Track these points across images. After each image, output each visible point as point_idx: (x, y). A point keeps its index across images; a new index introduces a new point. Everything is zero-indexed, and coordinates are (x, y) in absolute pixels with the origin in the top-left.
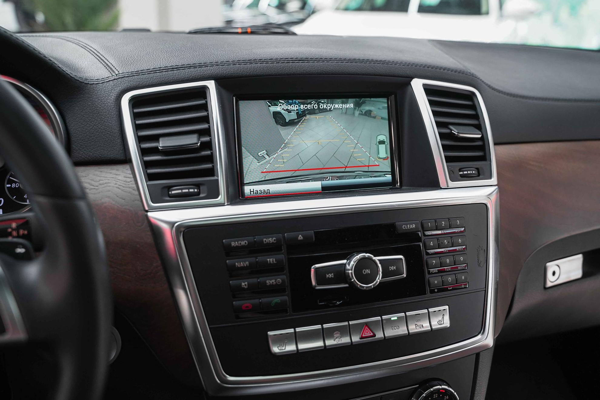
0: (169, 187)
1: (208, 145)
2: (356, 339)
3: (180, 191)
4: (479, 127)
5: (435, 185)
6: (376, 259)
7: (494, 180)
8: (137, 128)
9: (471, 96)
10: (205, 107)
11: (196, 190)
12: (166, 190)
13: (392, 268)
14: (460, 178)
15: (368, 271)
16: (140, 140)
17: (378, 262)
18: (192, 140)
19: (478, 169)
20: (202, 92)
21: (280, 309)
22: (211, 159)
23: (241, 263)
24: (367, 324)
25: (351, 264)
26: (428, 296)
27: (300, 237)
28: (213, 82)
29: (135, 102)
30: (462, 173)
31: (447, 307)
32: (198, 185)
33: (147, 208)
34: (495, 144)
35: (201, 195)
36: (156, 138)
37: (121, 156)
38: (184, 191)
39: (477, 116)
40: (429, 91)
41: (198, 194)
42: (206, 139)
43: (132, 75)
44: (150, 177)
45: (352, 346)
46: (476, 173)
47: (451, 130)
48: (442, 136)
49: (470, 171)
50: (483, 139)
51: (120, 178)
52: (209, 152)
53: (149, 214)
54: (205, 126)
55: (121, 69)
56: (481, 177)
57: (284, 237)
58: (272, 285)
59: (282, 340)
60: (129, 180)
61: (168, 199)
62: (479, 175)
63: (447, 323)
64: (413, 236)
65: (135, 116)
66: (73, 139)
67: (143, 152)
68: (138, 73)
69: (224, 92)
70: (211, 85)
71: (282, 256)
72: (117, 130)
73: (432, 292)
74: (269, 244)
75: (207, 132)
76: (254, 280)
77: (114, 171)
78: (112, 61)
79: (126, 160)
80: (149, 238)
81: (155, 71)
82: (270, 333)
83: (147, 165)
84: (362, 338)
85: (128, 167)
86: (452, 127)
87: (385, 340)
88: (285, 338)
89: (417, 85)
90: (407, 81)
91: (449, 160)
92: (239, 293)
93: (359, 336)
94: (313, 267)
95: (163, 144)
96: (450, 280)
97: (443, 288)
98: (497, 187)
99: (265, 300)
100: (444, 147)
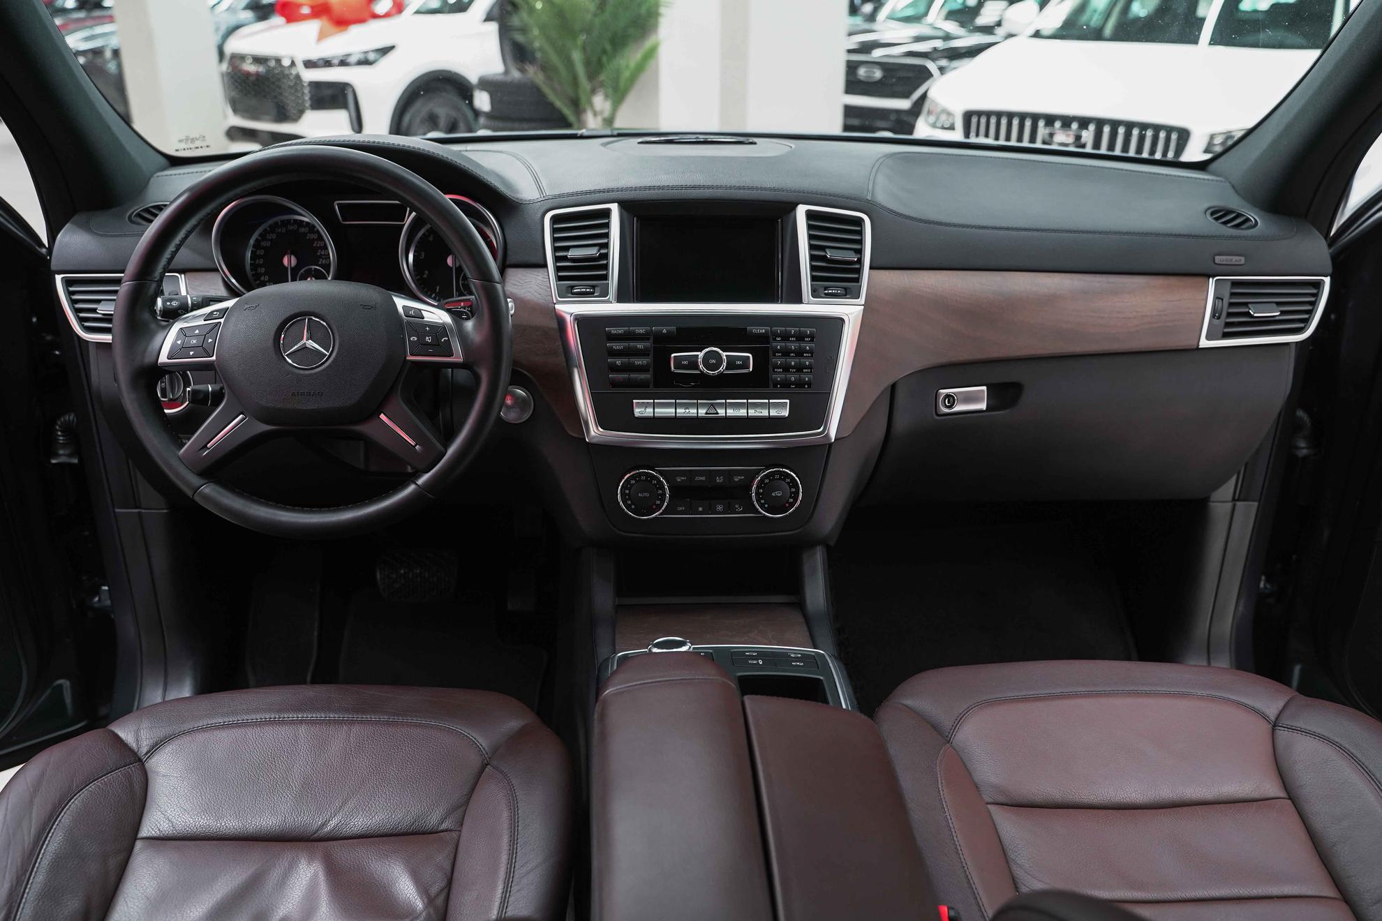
0: (572, 287)
1: (606, 256)
2: (702, 412)
3: (579, 290)
4: (860, 252)
5: (798, 300)
6: (724, 354)
7: (862, 300)
8: (555, 240)
9: (860, 222)
10: (607, 225)
11: (591, 290)
12: (570, 289)
13: (738, 363)
14: (824, 295)
15: (714, 361)
16: (555, 249)
17: (725, 357)
18: (593, 252)
19: (845, 289)
20: (606, 214)
21: (643, 384)
22: (606, 267)
23: (617, 346)
24: (712, 404)
25: (701, 354)
26: (771, 390)
27: (665, 331)
28: (616, 204)
29: (555, 219)
30: (827, 292)
31: (788, 401)
32: (593, 287)
33: (555, 302)
34: (871, 268)
35: (596, 294)
36: (567, 249)
37: (541, 262)
38: (582, 290)
39: (861, 242)
40: (810, 215)
41: (593, 293)
42: (603, 251)
43: (555, 197)
44: (560, 278)
45: (697, 419)
46: (843, 292)
47: (826, 253)
48: (812, 258)
49: (836, 290)
50: (860, 261)
51: (539, 278)
52: (605, 262)
53: (557, 307)
54: (606, 241)
55: (549, 192)
56: (847, 296)
57: (652, 330)
58: (638, 365)
59: (639, 405)
60: (545, 280)
61: (570, 295)
62: (846, 295)
63: (785, 413)
64: (764, 338)
65: (554, 231)
66: (509, 246)
67: (557, 259)
68: (560, 196)
69: (625, 214)
70: (614, 207)
71: (648, 344)
72: (540, 242)
73: (775, 386)
74: (640, 334)
75: (606, 246)
76: (626, 360)
77: (536, 273)
78: (544, 184)
79: (545, 266)
80: (555, 325)
81: (572, 194)
82: (634, 401)
83: (558, 269)
84: (706, 413)
85: (545, 270)
86: (827, 250)
87: (727, 419)
88: (646, 406)
89: (801, 210)
90: (792, 207)
91: (814, 278)
92: (614, 369)
93: (704, 411)
94: (673, 355)
95: (572, 253)
96: (793, 379)
97: (786, 384)
98: (863, 307)
99: (633, 376)
100: (813, 268)
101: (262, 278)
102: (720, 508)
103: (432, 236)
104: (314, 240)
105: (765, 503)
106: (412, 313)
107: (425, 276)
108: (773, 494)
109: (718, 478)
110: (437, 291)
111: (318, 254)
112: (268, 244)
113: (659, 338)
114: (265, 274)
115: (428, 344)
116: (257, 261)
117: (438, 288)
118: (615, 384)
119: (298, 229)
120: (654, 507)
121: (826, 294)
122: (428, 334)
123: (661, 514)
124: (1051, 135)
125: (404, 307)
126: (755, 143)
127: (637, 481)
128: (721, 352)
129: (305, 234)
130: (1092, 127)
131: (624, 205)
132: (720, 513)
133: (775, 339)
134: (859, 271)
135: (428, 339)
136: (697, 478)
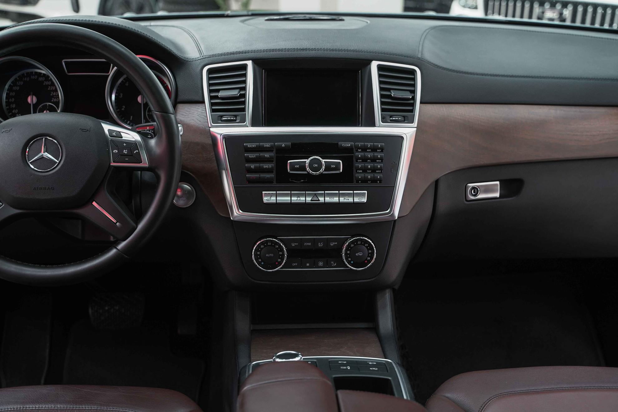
0: (222, 116)
1: (244, 96)
3: (226, 118)
4: (413, 92)
5: (372, 124)
6: (323, 161)
7: (415, 124)
8: (210, 85)
9: (413, 72)
10: (245, 75)
11: (234, 118)
12: (220, 117)
13: (333, 166)
14: (389, 121)
15: (316, 165)
16: (210, 91)
17: (324, 163)
18: (235, 93)
19: (404, 117)
20: (245, 67)
21: (269, 181)
22: (244, 103)
23: (252, 156)
24: (315, 194)
25: (308, 161)
26: (355, 184)
27: (283, 145)
28: (251, 61)
29: (210, 71)
30: (392, 119)
31: (366, 192)
32: (236, 116)
33: (210, 126)
34: (421, 103)
35: (237, 121)
36: (218, 91)
37: (201, 100)
38: (228, 118)
39: (414, 85)
40: (380, 68)
41: (236, 120)
42: (242, 92)
43: (210, 56)
44: (213, 111)
45: (305, 204)
46: (403, 119)
47: (391, 93)
48: (382, 96)
49: (397, 118)
50: (414, 98)
51: (199, 110)
52: (243, 100)
53: (211, 129)
54: (244, 85)
55: (205, 53)
56: (405, 122)
57: (275, 145)
58: (266, 168)
59: (267, 195)
60: (203, 112)
61: (220, 122)
62: (404, 121)
64: (350, 150)
65: (209, 79)
66: (179, 90)
67: (211, 98)
68: (213, 56)
69: (257, 67)
70: (250, 63)
71: (272, 154)
72: (200, 86)
73: (357, 182)
74: (266, 148)
75: (244, 89)
76: (257, 165)
77: (197, 107)
78: (203, 47)
79: (203, 102)
80: (210, 142)
81: (221, 55)
82: (263, 192)
83: (212, 104)
84: (311, 200)
85: (204, 105)
86: (392, 91)
87: (325, 204)
88: (271, 195)
89: (374, 65)
90: (368, 62)
91: (383, 110)
92: (250, 171)
93: (310, 199)
94: (289, 162)
95: (221, 94)
96: (369, 177)
97: (365, 181)
98: (416, 129)
99: (262, 175)
100: (382, 103)
101: (14, 111)
102: (321, 264)
103: (128, 83)
104: (48, 85)
105: (351, 260)
106: (114, 134)
107: (123, 109)
108: (357, 254)
109: (319, 244)
110: (131, 119)
111: (51, 95)
112: (18, 88)
113: (280, 150)
114: (15, 108)
115: (125, 155)
116: (10, 100)
117: (132, 117)
118: (250, 181)
119: (38, 78)
120: (277, 263)
121: (391, 120)
122: (125, 148)
123: (281, 268)
124: (543, 13)
125: (109, 130)
126: (343, 20)
127: (265, 246)
128: (321, 159)
129: (43, 82)
130: (570, 7)
131: (257, 62)
132: (321, 267)
133: (357, 151)
134: (413, 105)
135: (125, 152)
136: (305, 244)
